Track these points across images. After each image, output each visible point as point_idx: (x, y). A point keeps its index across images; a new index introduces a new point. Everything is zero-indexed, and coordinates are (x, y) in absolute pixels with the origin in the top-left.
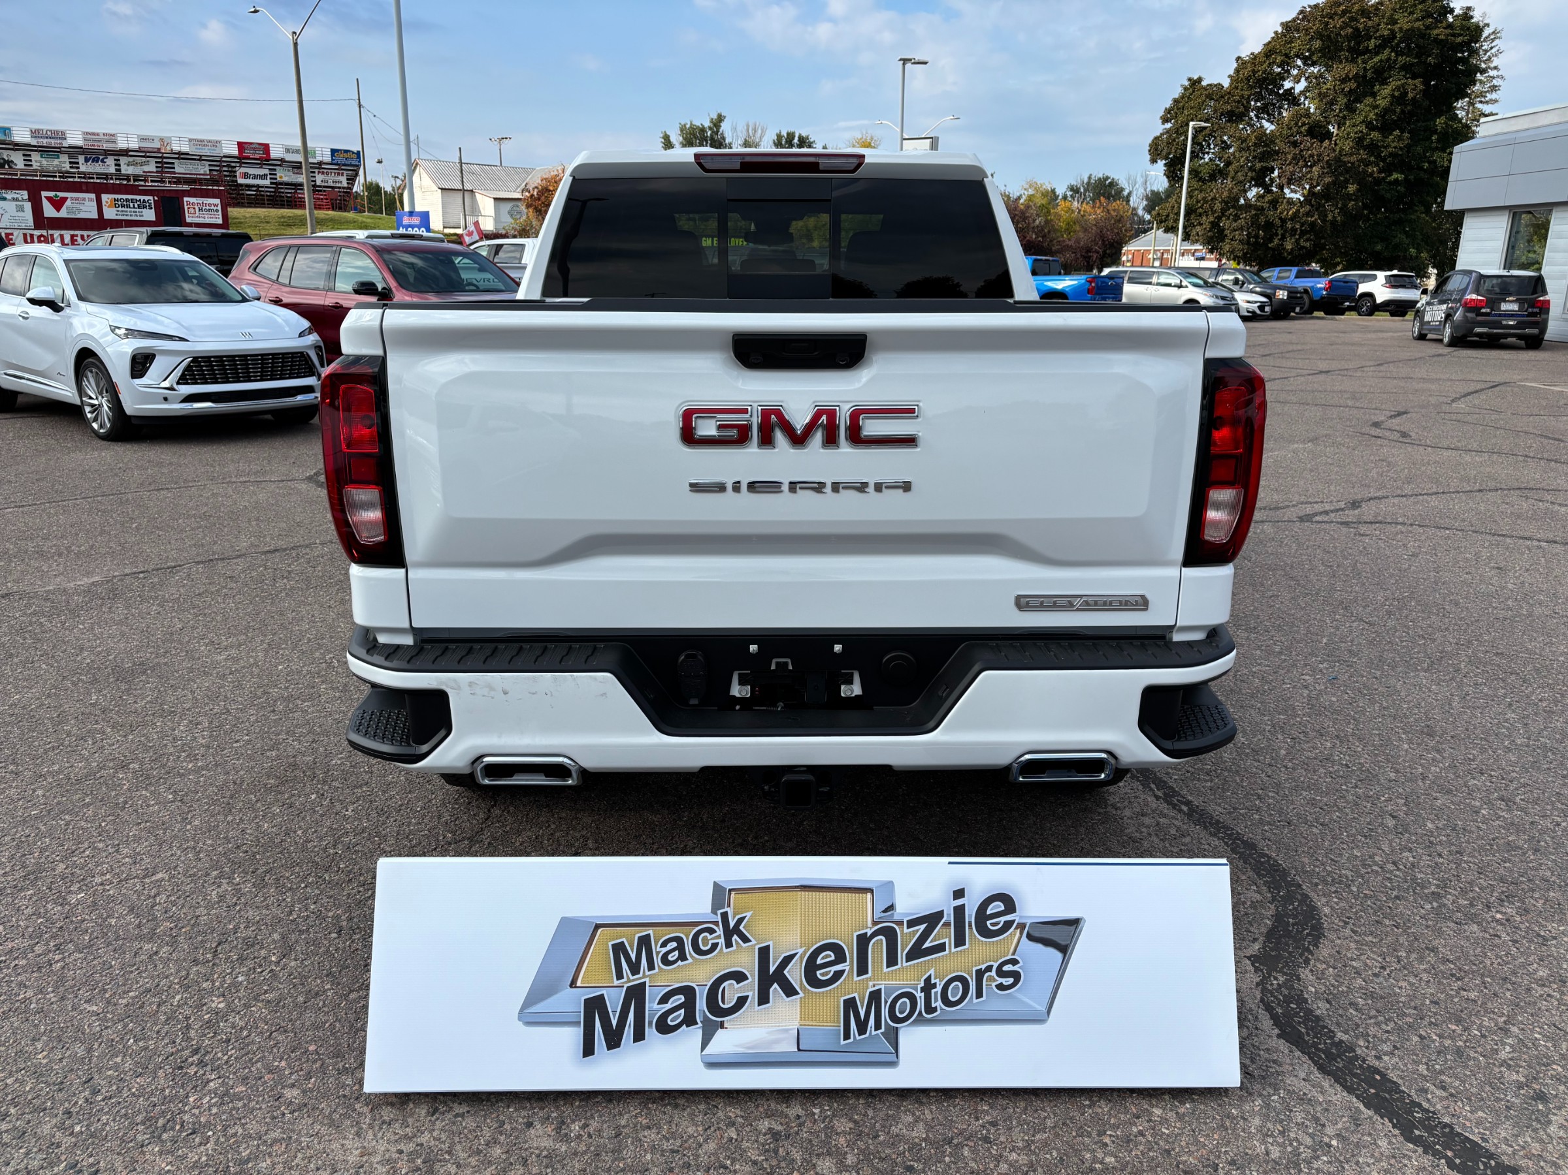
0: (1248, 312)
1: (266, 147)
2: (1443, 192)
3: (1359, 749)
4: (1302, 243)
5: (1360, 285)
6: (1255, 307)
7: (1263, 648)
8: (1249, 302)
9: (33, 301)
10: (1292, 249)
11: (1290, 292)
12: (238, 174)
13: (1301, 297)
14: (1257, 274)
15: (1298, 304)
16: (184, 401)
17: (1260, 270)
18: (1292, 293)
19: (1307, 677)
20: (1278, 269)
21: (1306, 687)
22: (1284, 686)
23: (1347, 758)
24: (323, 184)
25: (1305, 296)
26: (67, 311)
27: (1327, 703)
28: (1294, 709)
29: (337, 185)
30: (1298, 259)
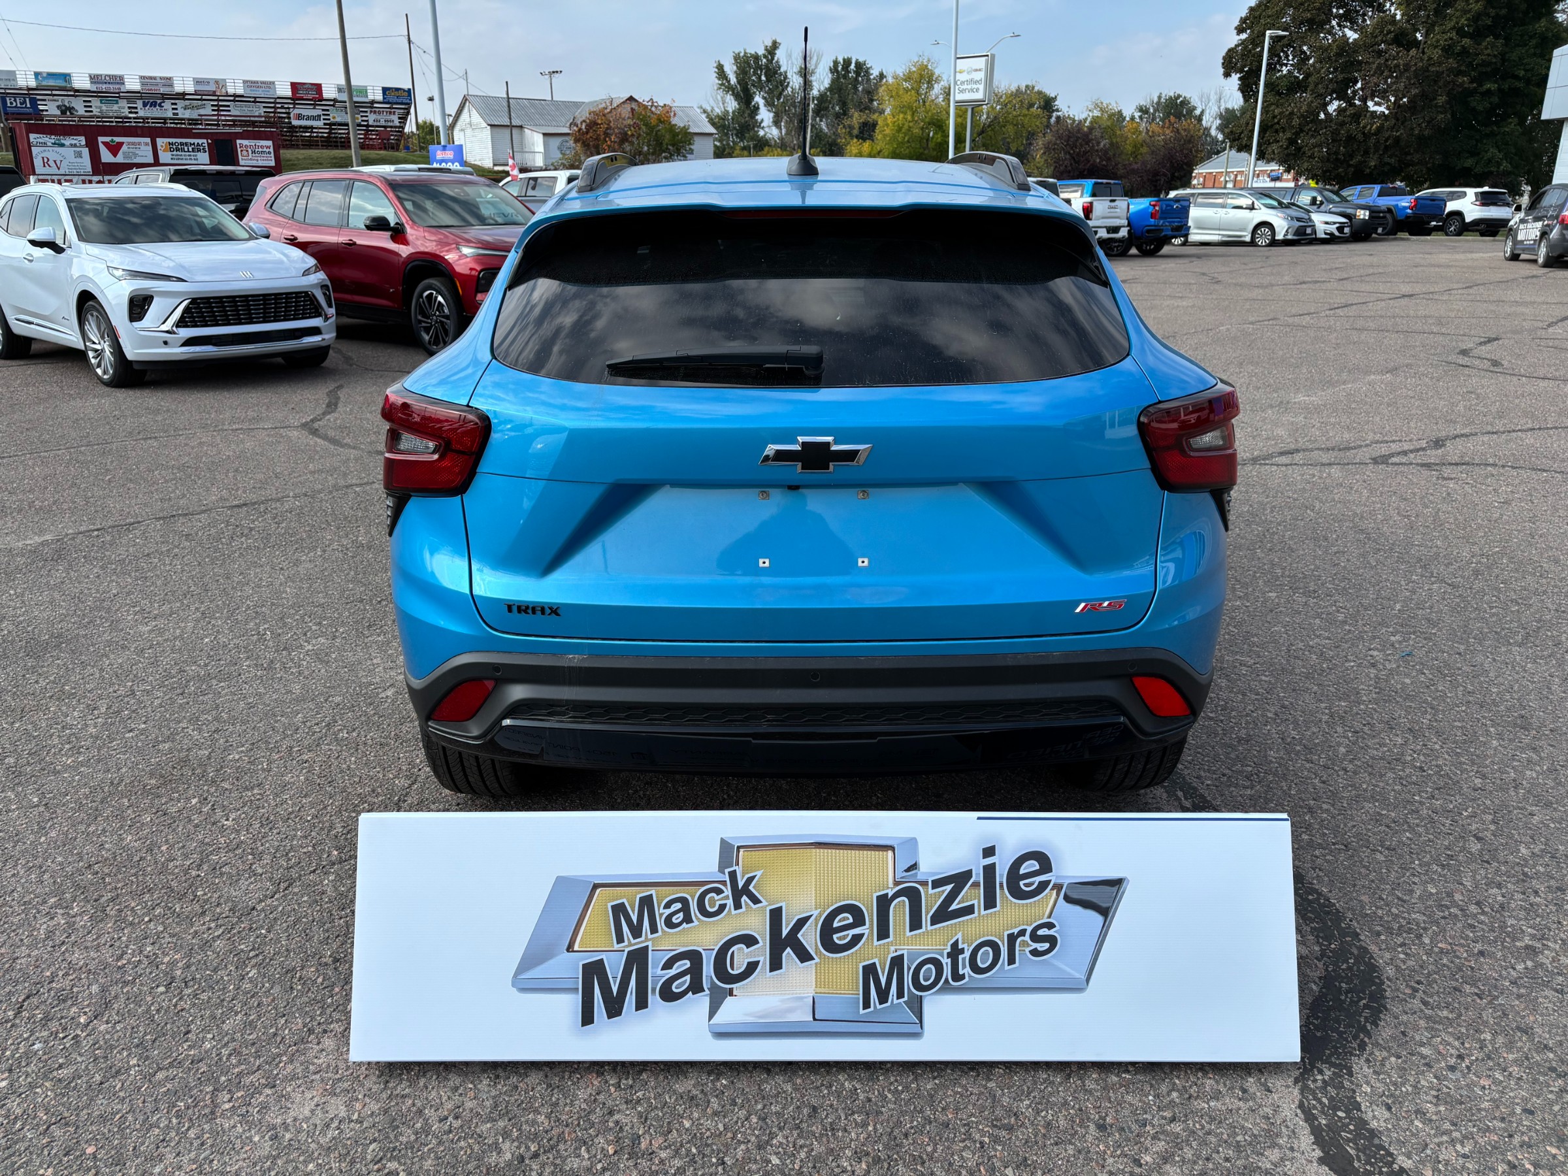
0: (1326, 234)
1: (318, 87)
2: (1541, 102)
3: (1437, 747)
4: (1387, 160)
5: (1448, 203)
6: (1333, 229)
7: (1324, 616)
8: (1327, 223)
9: (34, 243)
10: (1375, 166)
11: (1371, 212)
12: (292, 115)
13: (1384, 217)
14: (1336, 193)
15: (1380, 225)
16: (184, 345)
17: (1341, 188)
18: (1374, 212)
19: (1375, 653)
20: (1359, 187)
21: (1373, 665)
22: (1347, 665)
23: (1422, 758)
24: (375, 124)
25: (1388, 216)
26: (68, 251)
27: (1399, 686)
28: (1358, 693)
29: (390, 124)
30: (1379, 176)
